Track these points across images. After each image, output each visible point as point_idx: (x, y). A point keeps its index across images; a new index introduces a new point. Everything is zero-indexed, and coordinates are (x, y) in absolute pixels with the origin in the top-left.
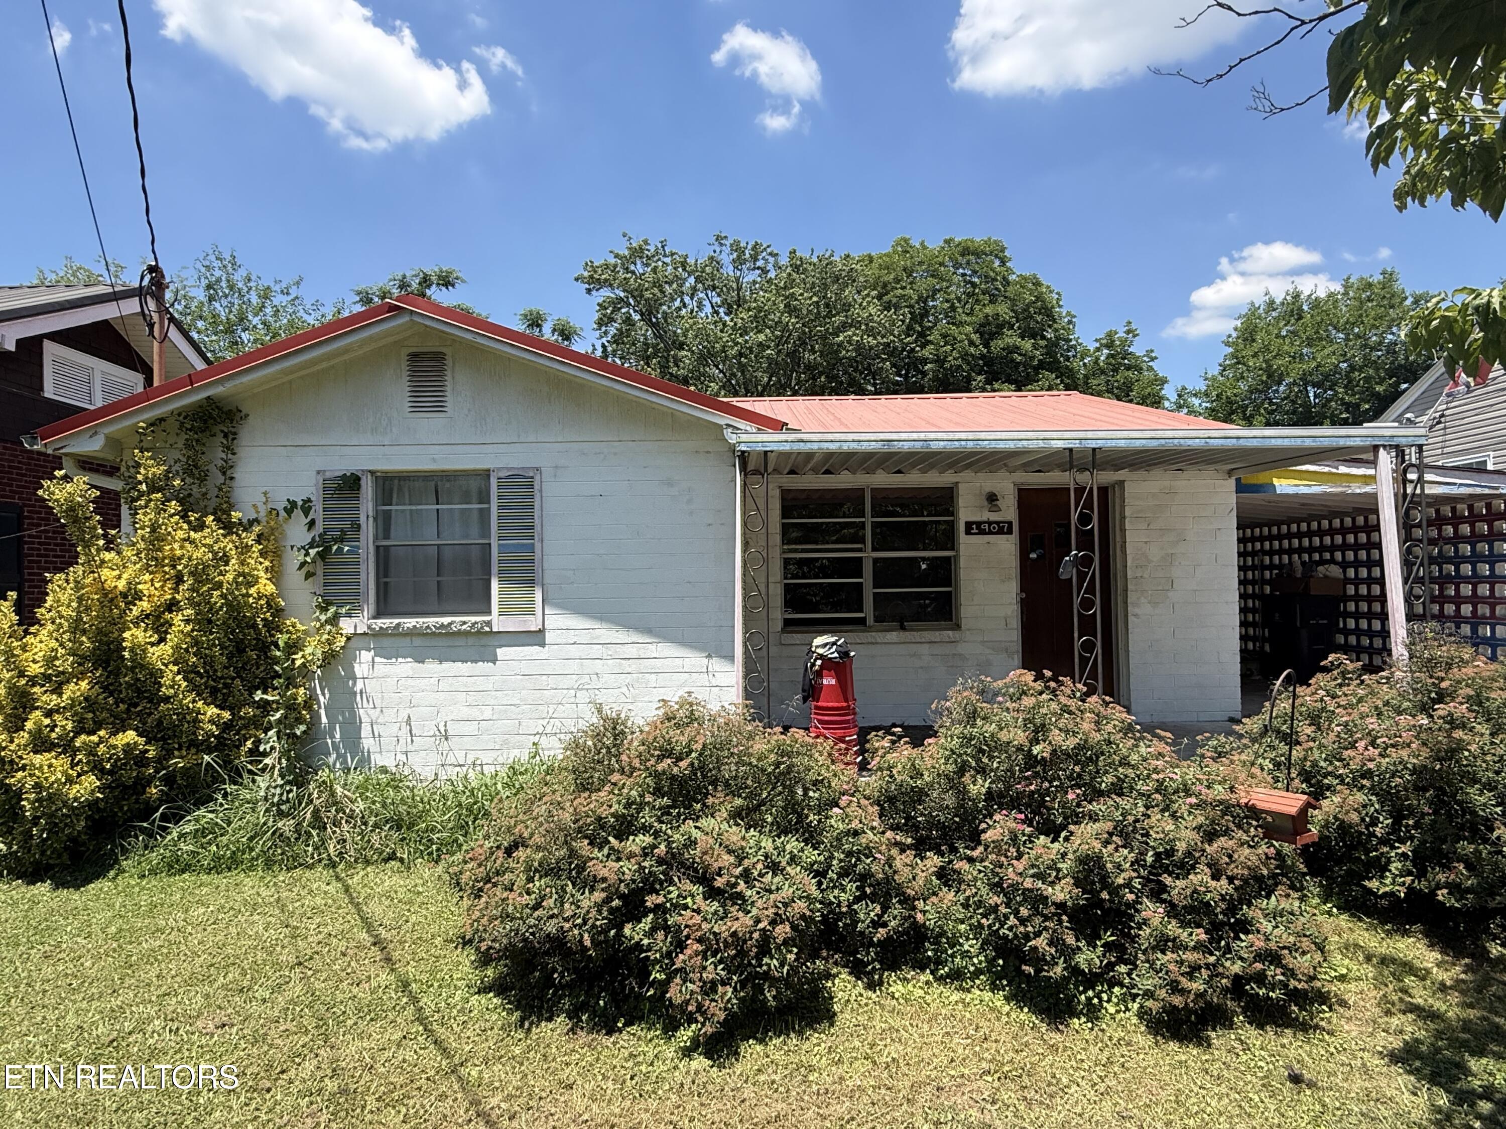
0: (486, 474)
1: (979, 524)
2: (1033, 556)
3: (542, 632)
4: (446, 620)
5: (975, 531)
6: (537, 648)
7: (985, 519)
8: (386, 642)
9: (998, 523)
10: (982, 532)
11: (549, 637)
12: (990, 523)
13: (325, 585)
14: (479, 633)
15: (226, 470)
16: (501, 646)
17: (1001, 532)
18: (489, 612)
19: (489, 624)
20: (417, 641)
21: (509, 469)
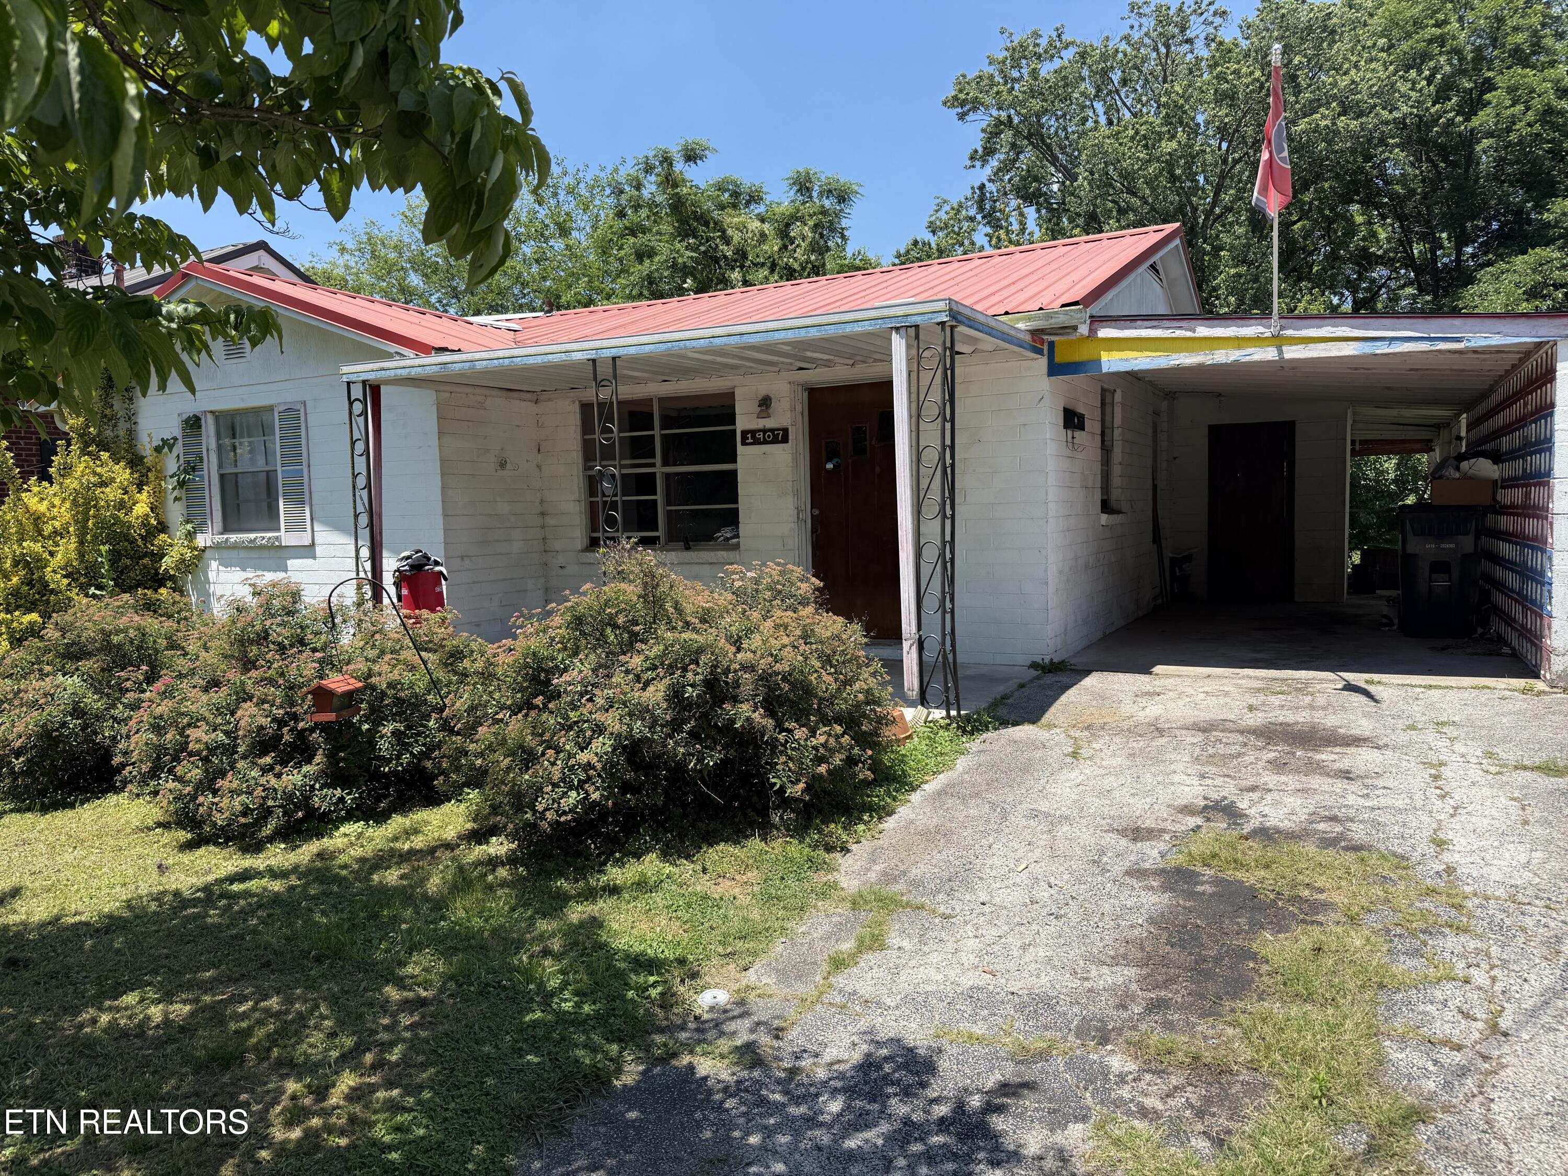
0: (270, 409)
1: (753, 432)
2: (830, 466)
3: (313, 545)
4: (252, 536)
5: (750, 441)
6: (309, 561)
7: (760, 426)
8: (225, 554)
9: (772, 430)
10: (757, 442)
11: (318, 550)
12: (764, 431)
13: (188, 507)
14: (273, 547)
15: (131, 417)
16: (289, 558)
17: (775, 441)
18: (279, 530)
19: (277, 538)
20: (242, 554)
21: (285, 403)
